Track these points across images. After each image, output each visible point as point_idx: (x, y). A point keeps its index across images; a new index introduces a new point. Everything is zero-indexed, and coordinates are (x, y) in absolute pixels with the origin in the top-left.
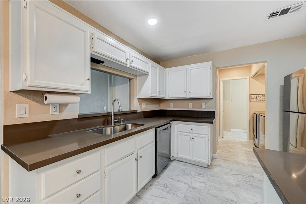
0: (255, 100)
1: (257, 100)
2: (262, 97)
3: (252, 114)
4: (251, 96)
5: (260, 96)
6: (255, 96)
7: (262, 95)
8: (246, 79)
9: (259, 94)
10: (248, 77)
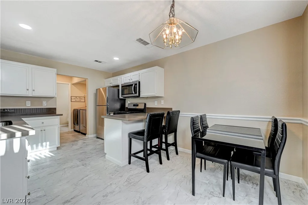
0: (74, 100)
1: (76, 100)
2: (78, 99)
3: (73, 110)
4: (72, 97)
5: (77, 97)
6: (74, 97)
7: (78, 97)
8: (68, 84)
9: (76, 97)
10: (70, 84)
